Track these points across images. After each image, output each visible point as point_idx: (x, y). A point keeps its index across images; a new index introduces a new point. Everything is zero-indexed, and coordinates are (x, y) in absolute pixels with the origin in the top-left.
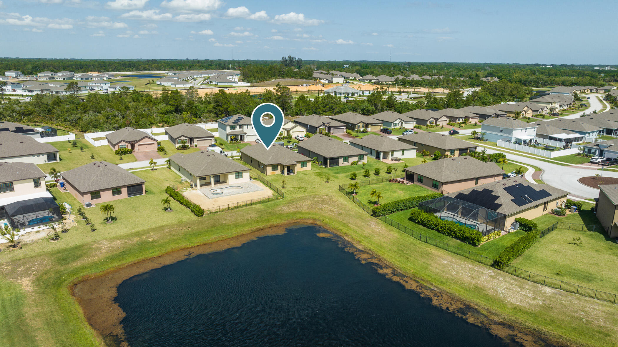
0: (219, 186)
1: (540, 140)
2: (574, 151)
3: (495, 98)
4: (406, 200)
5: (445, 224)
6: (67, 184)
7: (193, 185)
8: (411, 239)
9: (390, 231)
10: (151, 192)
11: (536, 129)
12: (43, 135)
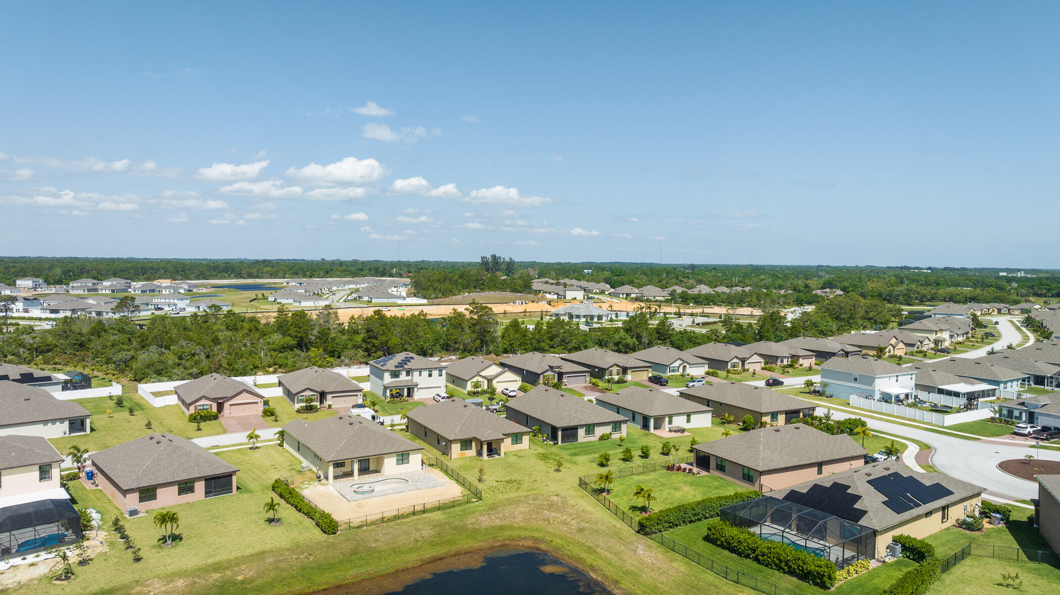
0: (367, 478)
1: (923, 395)
2: (982, 413)
3: (840, 323)
4: (698, 503)
5: (769, 548)
6: (99, 473)
7: (322, 477)
8: (710, 577)
9: (671, 561)
10: (246, 489)
11: (914, 376)
12: (66, 386)
